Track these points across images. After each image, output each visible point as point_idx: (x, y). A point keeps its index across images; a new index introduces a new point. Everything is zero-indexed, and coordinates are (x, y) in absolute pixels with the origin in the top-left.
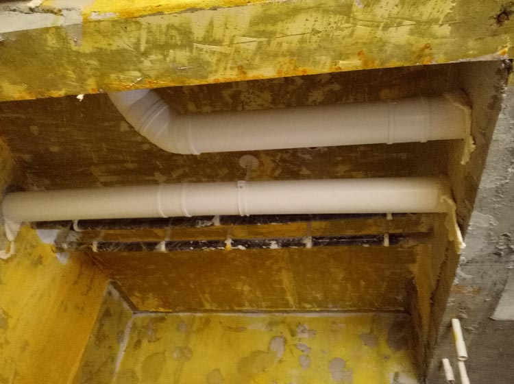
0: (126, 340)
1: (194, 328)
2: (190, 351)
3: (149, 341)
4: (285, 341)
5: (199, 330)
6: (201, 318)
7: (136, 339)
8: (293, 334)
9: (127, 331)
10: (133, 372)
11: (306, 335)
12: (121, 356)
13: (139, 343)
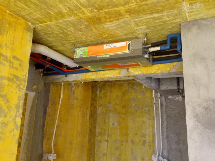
0: (98, 90)
1: (112, 86)
2: (112, 91)
3: (103, 90)
4: (132, 88)
5: (113, 87)
6: (113, 84)
7: (100, 90)
8: (133, 86)
9: (98, 88)
10: (101, 96)
11: (136, 86)
12: (98, 93)
13: (101, 90)
